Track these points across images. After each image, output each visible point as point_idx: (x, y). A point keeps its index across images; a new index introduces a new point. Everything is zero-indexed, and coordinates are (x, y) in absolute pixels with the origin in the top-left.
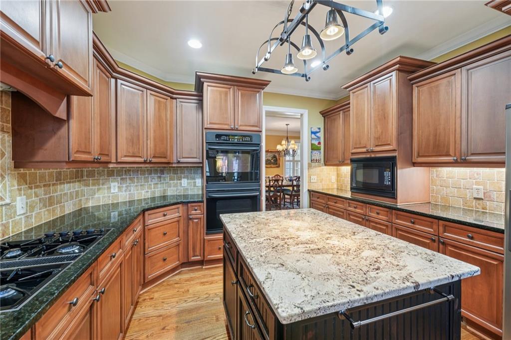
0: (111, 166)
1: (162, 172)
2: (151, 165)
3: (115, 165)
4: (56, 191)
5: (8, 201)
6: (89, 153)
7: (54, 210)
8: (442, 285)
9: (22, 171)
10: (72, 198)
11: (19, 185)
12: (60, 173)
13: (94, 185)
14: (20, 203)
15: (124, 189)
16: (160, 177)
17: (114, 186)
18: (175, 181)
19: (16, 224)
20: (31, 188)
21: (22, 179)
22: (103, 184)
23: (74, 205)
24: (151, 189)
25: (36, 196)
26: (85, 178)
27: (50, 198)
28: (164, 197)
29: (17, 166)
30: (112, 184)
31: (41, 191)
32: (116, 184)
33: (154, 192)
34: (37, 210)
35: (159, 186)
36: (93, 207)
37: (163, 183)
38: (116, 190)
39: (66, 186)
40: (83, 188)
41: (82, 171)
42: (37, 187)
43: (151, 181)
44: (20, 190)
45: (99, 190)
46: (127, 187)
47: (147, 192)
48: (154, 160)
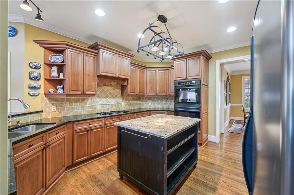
0: (146, 96)
1: (167, 99)
2: (158, 96)
3: (147, 96)
4: (132, 102)
5: (120, 103)
6: (135, 93)
7: (131, 107)
8: (146, 134)
9: (123, 97)
10: (137, 105)
11: (123, 100)
12: (133, 98)
13: (144, 102)
14: (123, 104)
15: (153, 104)
16: (166, 101)
17: (150, 103)
18: (172, 103)
19: (122, 108)
20: (125, 101)
21: (123, 99)
22: (146, 102)
23: (138, 107)
24: (163, 105)
25: (126, 103)
26: (142, 100)
27: (130, 104)
28: (168, 109)
29: (122, 96)
30: (149, 102)
31: (128, 102)
32: (150, 102)
33: (164, 106)
34: (127, 106)
35: (166, 104)
36: (144, 108)
37: (168, 103)
38: (150, 104)
39: (135, 101)
40: (141, 102)
41: (141, 98)
42: (127, 101)
43: (163, 102)
44: (123, 101)
45: (145, 103)
46: (154, 103)
47: (161, 106)
48: (159, 94)
